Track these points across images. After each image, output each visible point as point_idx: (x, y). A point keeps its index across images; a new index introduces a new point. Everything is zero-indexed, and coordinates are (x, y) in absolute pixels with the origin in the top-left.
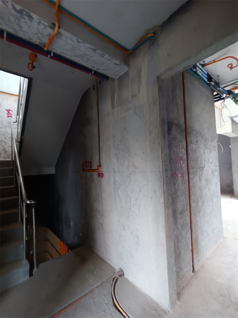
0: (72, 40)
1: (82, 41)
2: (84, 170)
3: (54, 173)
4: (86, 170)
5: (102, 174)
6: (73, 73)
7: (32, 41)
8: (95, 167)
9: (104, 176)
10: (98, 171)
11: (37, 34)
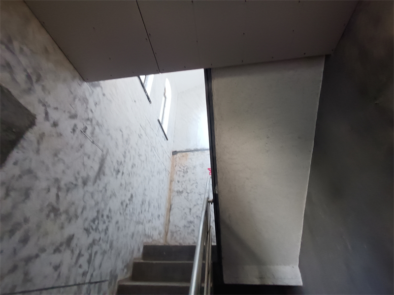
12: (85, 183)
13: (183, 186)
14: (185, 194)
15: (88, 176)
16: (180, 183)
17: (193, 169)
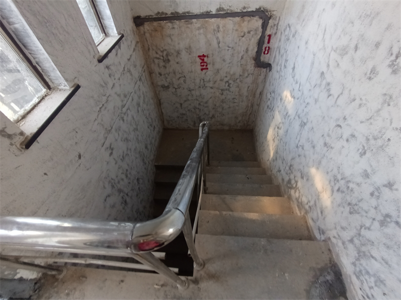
13: (168, 80)
14: (171, 90)
16: (162, 76)
17: (177, 56)
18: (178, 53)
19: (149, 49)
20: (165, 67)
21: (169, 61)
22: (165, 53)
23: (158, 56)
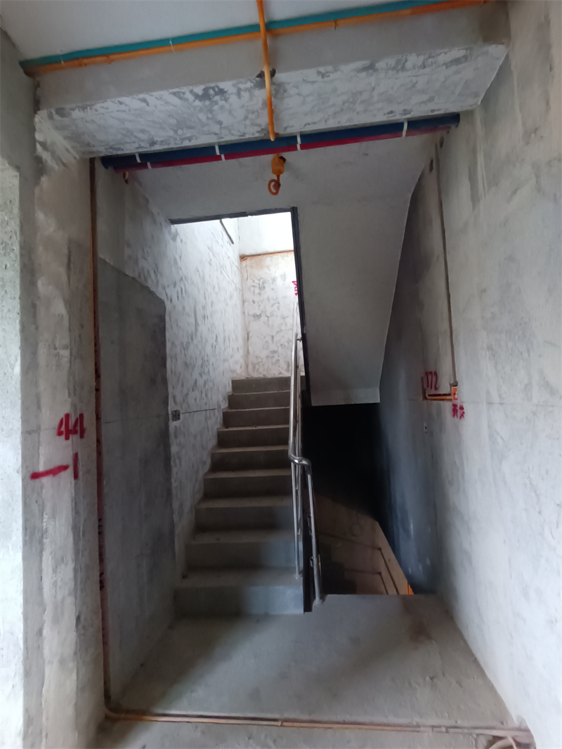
0: (309, 82)
1: (330, 68)
2: (427, 395)
3: (378, 401)
4: (429, 395)
5: (462, 408)
6: (367, 155)
7: (247, 136)
8: (445, 388)
9: (465, 415)
10: (451, 400)
11: (246, 118)
12: (192, 339)
13: (260, 308)
14: (263, 318)
15: (192, 331)
16: (256, 304)
17: (272, 283)
18: (274, 280)
19: (247, 279)
20: (260, 294)
21: (264, 287)
22: (261, 281)
23: (254, 284)
